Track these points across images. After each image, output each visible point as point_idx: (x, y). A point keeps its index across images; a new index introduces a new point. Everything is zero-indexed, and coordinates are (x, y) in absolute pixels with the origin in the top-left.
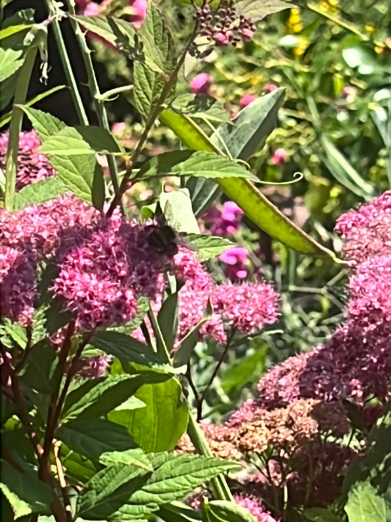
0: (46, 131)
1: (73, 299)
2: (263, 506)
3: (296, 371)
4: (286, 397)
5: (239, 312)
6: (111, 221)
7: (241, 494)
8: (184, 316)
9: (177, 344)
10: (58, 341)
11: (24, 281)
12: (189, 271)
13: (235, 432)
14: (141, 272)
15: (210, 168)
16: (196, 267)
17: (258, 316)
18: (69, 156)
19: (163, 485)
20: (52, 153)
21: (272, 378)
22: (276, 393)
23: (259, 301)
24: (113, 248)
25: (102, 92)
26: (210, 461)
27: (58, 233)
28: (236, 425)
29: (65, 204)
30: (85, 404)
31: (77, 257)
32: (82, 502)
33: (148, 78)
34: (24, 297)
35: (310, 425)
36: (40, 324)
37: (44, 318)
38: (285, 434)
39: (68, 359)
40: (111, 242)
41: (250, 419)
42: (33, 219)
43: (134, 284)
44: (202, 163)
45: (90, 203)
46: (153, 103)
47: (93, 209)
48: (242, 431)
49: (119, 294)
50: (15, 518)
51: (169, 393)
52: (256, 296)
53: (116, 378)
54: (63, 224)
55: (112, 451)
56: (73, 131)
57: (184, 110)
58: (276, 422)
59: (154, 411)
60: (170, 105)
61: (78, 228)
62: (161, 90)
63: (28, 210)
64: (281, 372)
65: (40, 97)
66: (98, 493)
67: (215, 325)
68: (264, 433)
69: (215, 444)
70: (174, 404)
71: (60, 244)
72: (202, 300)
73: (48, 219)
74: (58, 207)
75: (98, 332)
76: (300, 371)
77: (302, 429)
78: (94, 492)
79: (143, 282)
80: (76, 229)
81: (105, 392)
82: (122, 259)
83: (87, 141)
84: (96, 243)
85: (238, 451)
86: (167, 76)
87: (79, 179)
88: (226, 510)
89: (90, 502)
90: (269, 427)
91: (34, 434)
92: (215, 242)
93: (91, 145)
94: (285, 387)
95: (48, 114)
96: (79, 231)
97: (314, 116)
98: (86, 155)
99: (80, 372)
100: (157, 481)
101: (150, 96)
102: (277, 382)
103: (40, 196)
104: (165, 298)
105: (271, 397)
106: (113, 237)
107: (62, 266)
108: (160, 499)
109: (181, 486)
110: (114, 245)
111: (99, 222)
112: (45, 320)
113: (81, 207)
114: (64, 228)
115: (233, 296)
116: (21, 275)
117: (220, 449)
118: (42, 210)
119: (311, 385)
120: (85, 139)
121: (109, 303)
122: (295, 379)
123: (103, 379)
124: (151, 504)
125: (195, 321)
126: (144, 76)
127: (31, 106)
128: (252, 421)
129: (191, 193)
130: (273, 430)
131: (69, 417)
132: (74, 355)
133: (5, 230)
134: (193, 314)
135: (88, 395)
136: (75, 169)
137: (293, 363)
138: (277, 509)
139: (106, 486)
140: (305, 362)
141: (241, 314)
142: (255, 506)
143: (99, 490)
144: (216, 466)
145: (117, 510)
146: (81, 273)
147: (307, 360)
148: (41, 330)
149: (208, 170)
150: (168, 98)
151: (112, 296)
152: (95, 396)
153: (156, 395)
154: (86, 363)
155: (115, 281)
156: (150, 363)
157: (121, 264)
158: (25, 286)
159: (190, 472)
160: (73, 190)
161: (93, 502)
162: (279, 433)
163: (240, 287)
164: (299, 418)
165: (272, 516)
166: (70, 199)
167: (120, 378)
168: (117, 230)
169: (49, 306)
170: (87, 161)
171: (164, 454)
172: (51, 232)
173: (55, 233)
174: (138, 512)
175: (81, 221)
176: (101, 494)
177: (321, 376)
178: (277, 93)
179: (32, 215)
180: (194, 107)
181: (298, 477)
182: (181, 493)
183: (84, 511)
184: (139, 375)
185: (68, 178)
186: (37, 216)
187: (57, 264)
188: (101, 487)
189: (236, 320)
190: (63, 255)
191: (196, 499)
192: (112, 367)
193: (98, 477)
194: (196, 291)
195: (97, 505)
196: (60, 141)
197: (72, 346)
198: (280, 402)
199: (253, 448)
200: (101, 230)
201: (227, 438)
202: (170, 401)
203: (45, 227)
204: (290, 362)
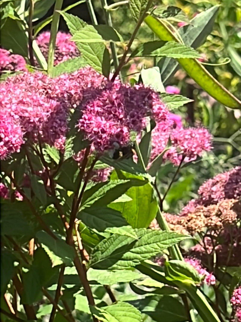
0: (75, 28)
1: (90, 133)
2: (202, 265)
3: (222, 182)
4: (216, 198)
5: (187, 145)
6: (114, 84)
7: (188, 257)
8: (154, 148)
9: (150, 164)
10: (78, 159)
11: (60, 120)
12: (162, 116)
13: (184, 219)
14: (132, 116)
15: (176, 52)
16: (166, 114)
17: (199, 149)
18: (88, 43)
19: (143, 249)
20: (79, 41)
21: (207, 186)
22: (210, 196)
23: (199, 139)
24: (115, 101)
25: (109, 4)
26: (172, 234)
27: (81, 91)
28: (185, 215)
29: (85, 74)
30: (95, 198)
31: (93, 106)
32: (93, 258)
34: (60, 130)
35: (232, 215)
36: (69, 147)
37: (72, 144)
38: (215, 221)
39: (86, 169)
40: (114, 97)
41: (193, 212)
42: (65, 82)
43: (128, 123)
44: (172, 49)
45: (101, 72)
46: (142, 11)
47: (103, 76)
48: (188, 219)
49: (119, 130)
50: (53, 266)
51: (146, 193)
52: (198, 136)
53: (115, 182)
54: (84, 86)
55: (112, 227)
56: (92, 27)
57: (161, 15)
58: (210, 213)
59: (137, 204)
60: (152, 13)
61: (94, 88)
62: (147, 3)
63: (62, 77)
64: (213, 183)
65: (70, 7)
66: (102, 253)
67: (172, 154)
68: (202, 220)
69: (172, 226)
70: (148, 200)
71: (82, 98)
72: (164, 138)
73: (74, 83)
74: (81, 75)
75: (106, 153)
76: (225, 182)
77: (227, 217)
78: (100, 252)
79: (134, 122)
80: (92, 89)
81: (107, 191)
82: (121, 107)
84: (105, 98)
85: (186, 230)
87: (94, 58)
88: (179, 266)
89: (98, 258)
90: (206, 216)
91: (63, 216)
92: (178, 98)
93: (103, 37)
94: (216, 192)
95: (76, 17)
96: (94, 90)
97: (224, 34)
98: (100, 43)
99: (92, 178)
100: (139, 246)
101: (140, 7)
102: (211, 189)
103: (68, 69)
104: (143, 135)
105: (206, 198)
106: (115, 94)
107: (84, 112)
108: (141, 257)
109: (154, 250)
110: (116, 99)
111: (106, 85)
112: (73, 145)
113: (95, 75)
114: (85, 88)
115: (183, 136)
116: (58, 117)
117: (175, 229)
118: (71, 77)
119: (232, 191)
120: (99, 33)
121: (113, 135)
122: (222, 187)
123: (107, 183)
124: (135, 260)
125: (160, 151)
127: (66, 12)
128: (195, 213)
129: (161, 70)
130: (208, 218)
131: (85, 206)
132: (89, 168)
133: (48, 89)
134: (159, 146)
135: (97, 193)
136: (93, 52)
137: (220, 177)
138: (209, 266)
139: (107, 248)
140: (228, 177)
141: (189, 147)
142: (196, 264)
143: (103, 251)
144: (176, 237)
145: (114, 263)
146: (96, 116)
147: (230, 175)
148: (70, 151)
149: (175, 53)
150: (151, 8)
151: (115, 131)
152: (101, 193)
153: (138, 194)
154: (95, 173)
155: (116, 122)
156: (137, 173)
157: (120, 111)
158: (61, 124)
159: (160, 241)
160: (91, 64)
161: (100, 258)
162: (212, 220)
163: (188, 130)
164: (225, 210)
165: (207, 270)
166: (89, 70)
167: (118, 182)
168: (117, 89)
169: (75, 136)
170: (100, 47)
171: (144, 230)
172: (76, 90)
173: (79, 91)
174: (127, 265)
175: (95, 84)
176: (104, 254)
177: (237, 186)
178: (215, 9)
179: (65, 80)
180: (168, 14)
181: (221, 248)
182: (154, 254)
183: (93, 264)
184: (129, 180)
185: (88, 57)
186: (68, 81)
187: (81, 110)
188: (104, 250)
189: (185, 150)
190: (84, 105)
191: (158, 261)
192: (111, 176)
193: (103, 243)
194: (161, 132)
195: (102, 260)
196: (84, 33)
197: (88, 162)
198: (212, 201)
199: (195, 229)
200: (108, 90)
201: (179, 223)
202: (146, 198)
203: (73, 87)
204: (219, 176)
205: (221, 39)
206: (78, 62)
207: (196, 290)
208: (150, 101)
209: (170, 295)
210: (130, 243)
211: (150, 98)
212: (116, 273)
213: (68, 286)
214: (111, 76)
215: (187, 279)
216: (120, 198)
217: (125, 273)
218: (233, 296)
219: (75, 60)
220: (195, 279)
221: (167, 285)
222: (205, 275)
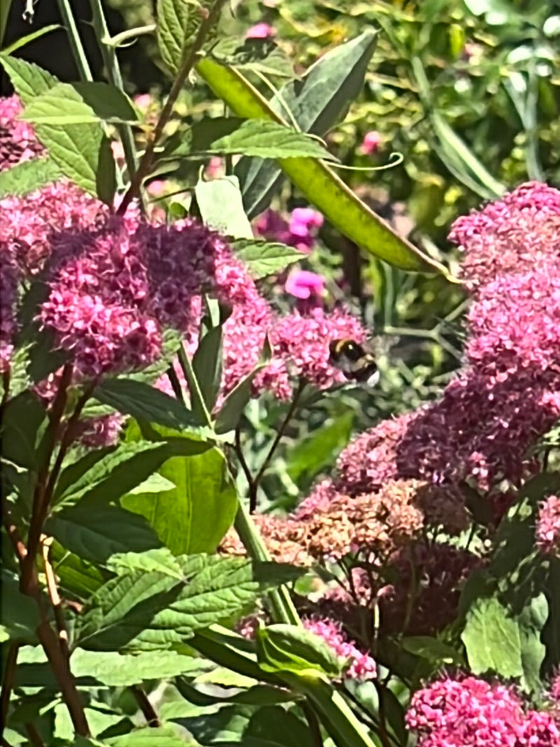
0: (30, 90)
1: (68, 333)
2: (345, 633)
3: (392, 440)
4: (378, 477)
5: (311, 356)
6: (124, 220)
7: (312, 616)
8: (231, 362)
9: (220, 401)
10: (49, 394)
12: (237, 293)
13: (305, 528)
14: (167, 293)
15: (268, 144)
16: (247, 287)
18: (63, 126)
19: (200, 601)
20: (40, 120)
21: (357, 451)
22: (363, 473)
24: (126, 259)
25: (112, 34)
27: (48, 237)
28: (306, 518)
29: (58, 196)
30: (87, 484)
31: (75, 272)
32: (83, 625)
33: (178, 12)
35: (412, 517)
36: (21, 369)
37: (27, 359)
38: (376, 531)
39: (63, 418)
40: (124, 250)
41: (325, 510)
42: (11, 217)
43: (157, 311)
44: (257, 137)
45: (94, 193)
46: (186, 48)
47: (99, 203)
48: (313, 527)
49: (136, 325)
51: (210, 471)
52: (334, 333)
53: (131, 448)
54: (56, 224)
55: (126, 552)
56: (69, 89)
57: (230, 59)
58: (363, 513)
59: (188, 496)
60: (209, 53)
61: (77, 230)
62: (197, 31)
63: (6, 203)
64: (371, 441)
65: (23, 41)
66: (105, 613)
67: (276, 376)
68: (346, 529)
69: (275, 545)
70: (215, 486)
71: (50, 253)
72: (257, 338)
73: (34, 218)
74: (48, 199)
75: (106, 380)
76: (398, 440)
77: (400, 523)
78: (100, 610)
79: (170, 308)
80: (73, 233)
81: (115, 469)
82: (139, 274)
83: (89, 104)
84: (102, 252)
85: (309, 554)
86: (206, 10)
87: (79, 159)
88: (290, 638)
89: (96, 625)
90: (353, 521)
91: (13, 528)
92: (276, 250)
93: (95, 111)
94: (376, 464)
95: (34, 65)
96: (78, 233)
97: (422, 86)
98: (90, 124)
99: (81, 438)
100: (191, 596)
101: (182, 40)
102: (365, 456)
103: (22, 185)
104: (204, 334)
105: (356, 477)
106: (127, 243)
107: (52, 285)
108: (195, 622)
109: (225, 603)
110: (128, 254)
111: (107, 221)
112: (28, 362)
113: (82, 199)
114: (57, 230)
115: (302, 333)
117: (282, 551)
118: (25, 204)
119: (413, 460)
120: (86, 101)
121: (120, 339)
122: (390, 452)
123: (113, 449)
124: (182, 629)
125: (246, 369)
126: (173, 11)
127: (14, 54)
128: (329, 512)
129: (242, 183)
130: (358, 525)
131: (64, 503)
132: (70, 415)
134: (244, 359)
135: (90, 472)
136: (73, 145)
137: (388, 429)
138: (364, 638)
139: (118, 602)
140: (406, 428)
141: (313, 359)
142: (332, 633)
143: (107, 609)
145: (133, 636)
146: (81, 295)
147: (409, 424)
148: (23, 377)
149: (265, 147)
150: (207, 42)
151: (125, 328)
152: (102, 473)
153: (191, 472)
154: (88, 426)
155: (129, 307)
156: (181, 426)
157: (138, 282)
159: (239, 583)
160: (69, 175)
161: (100, 625)
162: (367, 528)
163: (311, 321)
164: (397, 507)
165: (357, 647)
166: (66, 188)
167: (138, 447)
168: (132, 232)
169: (35, 343)
170: (90, 134)
171: (202, 557)
172: (38, 236)
173: (44, 237)
174: (163, 640)
175: (81, 220)
176: (110, 615)
177: (428, 447)
178: (366, 39)
179: (11, 211)
180: (245, 55)
181: (394, 592)
182: (226, 613)
183: (85, 639)
184: (165, 442)
185: (62, 158)
186: (18, 213)
187: (46, 281)
188: (110, 604)
189: (306, 367)
190: (54, 269)
191: (247, 624)
192: (127, 432)
193: (107, 590)
194: (248, 326)
195: (104, 629)
196: (52, 103)
197: (69, 401)
198: (368, 485)
199: (330, 551)
200: (110, 233)
201: (292, 537)
202: (209, 482)
203: (29, 228)
204: (384, 427)
205: (416, 97)
206: (45, 168)
207: (332, 694)
208: (209, 259)
209: (277, 704)
210: (169, 589)
211: (210, 251)
212: (139, 657)
213: (29, 691)
214: (118, 200)
215: (310, 667)
216: (143, 484)
217: (162, 657)
218: (411, 707)
219: (38, 164)
220: (328, 667)
221: (263, 683)
222: (353, 659)
